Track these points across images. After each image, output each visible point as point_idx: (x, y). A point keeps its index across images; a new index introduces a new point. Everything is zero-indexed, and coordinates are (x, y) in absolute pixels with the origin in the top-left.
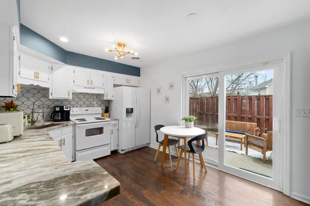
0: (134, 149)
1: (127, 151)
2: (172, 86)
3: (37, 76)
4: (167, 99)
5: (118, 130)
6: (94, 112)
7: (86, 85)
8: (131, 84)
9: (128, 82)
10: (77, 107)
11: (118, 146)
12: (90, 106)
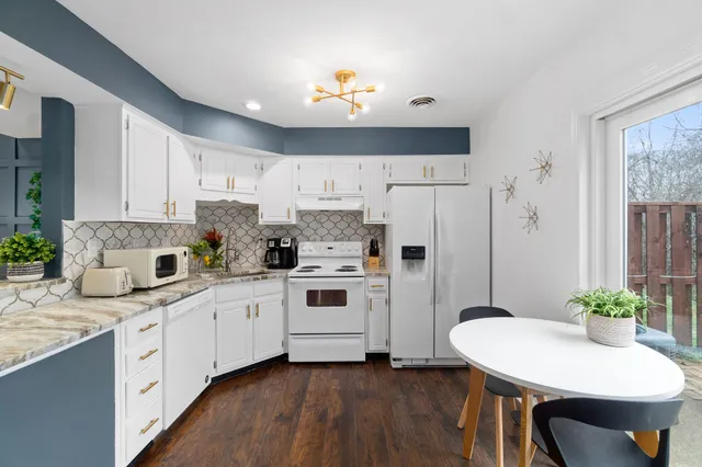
0: (430, 363)
1: (408, 363)
2: (546, 167)
3: (230, 184)
4: (534, 217)
5: (388, 302)
6: (346, 253)
7: (321, 192)
8: (438, 178)
9: (429, 173)
10: (315, 240)
11: (388, 343)
12: (341, 240)
